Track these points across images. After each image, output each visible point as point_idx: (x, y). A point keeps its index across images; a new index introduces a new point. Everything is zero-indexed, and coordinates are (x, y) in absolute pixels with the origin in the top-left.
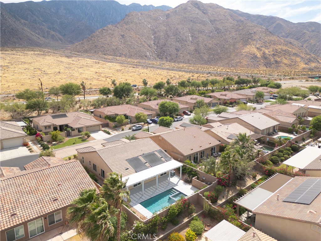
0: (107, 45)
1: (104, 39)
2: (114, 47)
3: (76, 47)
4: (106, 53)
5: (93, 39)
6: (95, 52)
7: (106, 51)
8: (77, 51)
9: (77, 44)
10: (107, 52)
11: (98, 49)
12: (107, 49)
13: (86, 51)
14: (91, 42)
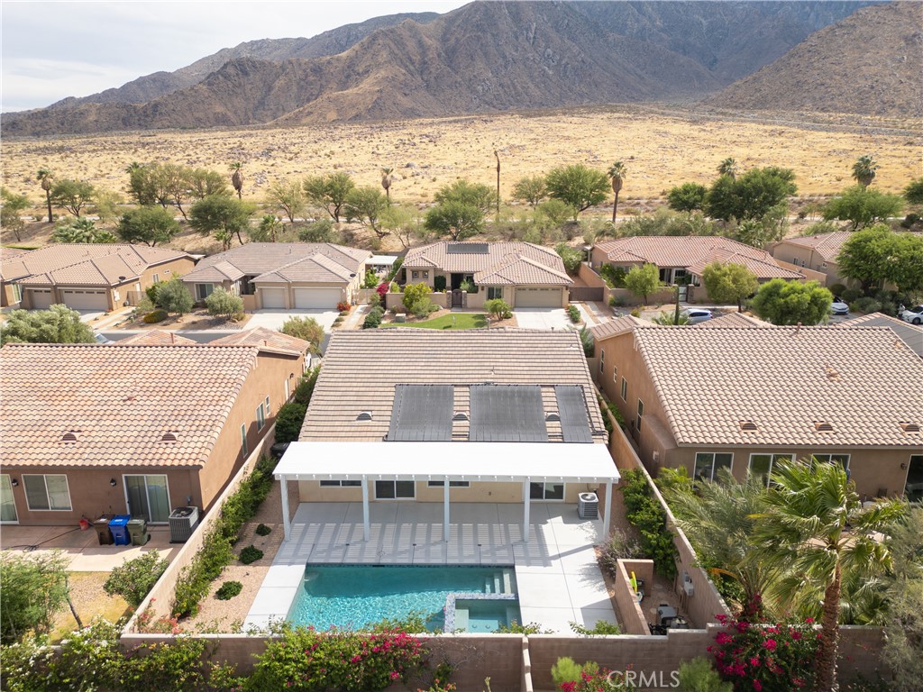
0: (838, 77)
1: (831, 60)
2: (862, 82)
3: (734, 94)
4: (829, 103)
5: (793, 61)
6: (793, 103)
7: (832, 99)
8: (734, 104)
9: (738, 83)
10: (835, 102)
11: (805, 95)
12: (835, 91)
13: (761, 104)
14: (783, 73)
